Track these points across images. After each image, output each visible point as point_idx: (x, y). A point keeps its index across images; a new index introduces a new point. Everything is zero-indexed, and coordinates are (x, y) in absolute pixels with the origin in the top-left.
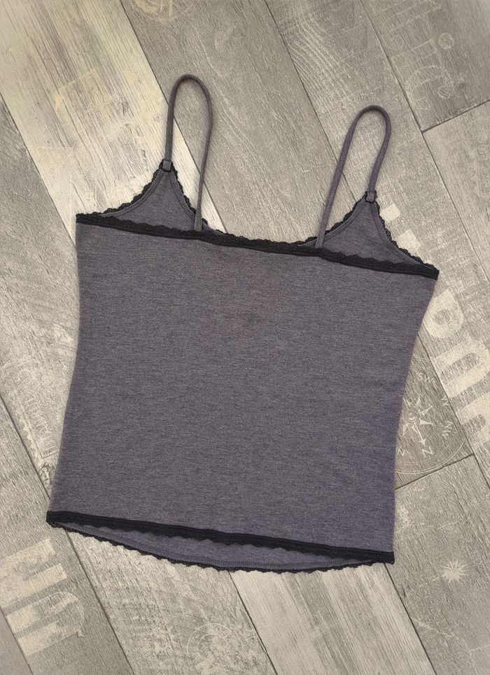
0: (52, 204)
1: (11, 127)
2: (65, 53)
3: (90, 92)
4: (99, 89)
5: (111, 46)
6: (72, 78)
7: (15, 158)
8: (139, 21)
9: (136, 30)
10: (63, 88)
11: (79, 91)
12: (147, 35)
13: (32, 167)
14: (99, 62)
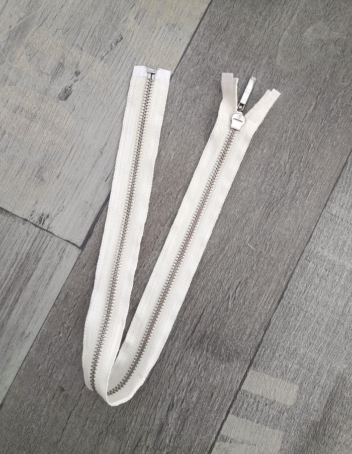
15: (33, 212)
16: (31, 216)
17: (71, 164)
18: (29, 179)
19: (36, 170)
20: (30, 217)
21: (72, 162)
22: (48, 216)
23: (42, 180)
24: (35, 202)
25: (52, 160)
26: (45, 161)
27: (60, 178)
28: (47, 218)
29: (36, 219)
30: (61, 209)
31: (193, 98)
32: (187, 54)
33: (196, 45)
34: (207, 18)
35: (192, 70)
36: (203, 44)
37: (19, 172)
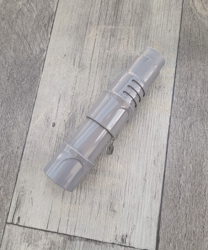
0: (34, 100)
1: (47, 31)
2: (121, 6)
3: (120, 40)
4: (128, 42)
5: (157, 19)
6: (114, 24)
7: (34, 52)
8: (189, 15)
9: (183, 19)
10: (102, 27)
11: (112, 35)
12: (189, 26)
13: (40, 64)
14: (141, 25)
15: (116, 236)
16: (116, 239)
17: (129, 194)
18: (106, 215)
19: (109, 206)
20: (115, 241)
21: (129, 192)
22: (126, 236)
23: (115, 211)
24: (115, 229)
25: (116, 196)
26: (112, 198)
27: (126, 206)
28: (126, 238)
29: (120, 240)
30: (133, 228)
31: (189, 126)
32: (174, 100)
33: (177, 93)
34: (178, 76)
35: (181, 109)
36: (181, 91)
37: (99, 211)
